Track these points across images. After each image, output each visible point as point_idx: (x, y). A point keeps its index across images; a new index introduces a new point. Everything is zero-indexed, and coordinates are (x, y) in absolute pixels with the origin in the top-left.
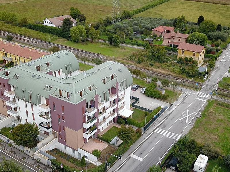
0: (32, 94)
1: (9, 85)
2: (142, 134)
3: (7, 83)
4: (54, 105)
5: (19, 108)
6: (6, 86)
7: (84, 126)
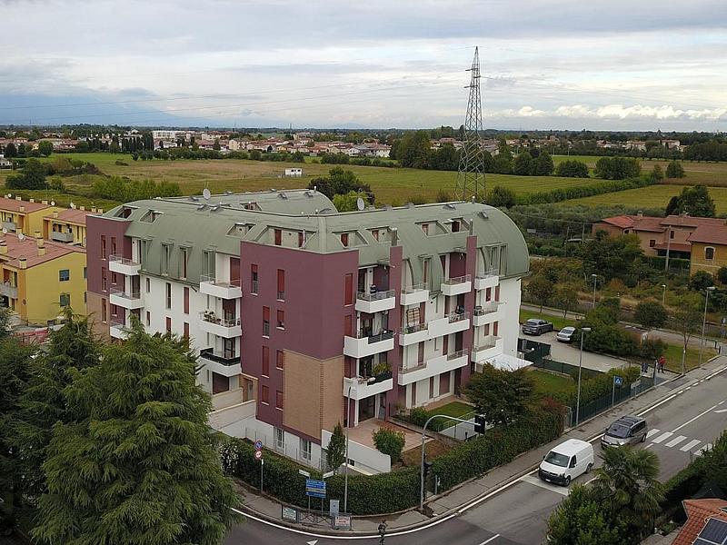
0: (190, 254)
1: (129, 240)
2: (566, 430)
3: (125, 232)
4: (255, 275)
5: (148, 313)
6: (120, 245)
7: (347, 352)
